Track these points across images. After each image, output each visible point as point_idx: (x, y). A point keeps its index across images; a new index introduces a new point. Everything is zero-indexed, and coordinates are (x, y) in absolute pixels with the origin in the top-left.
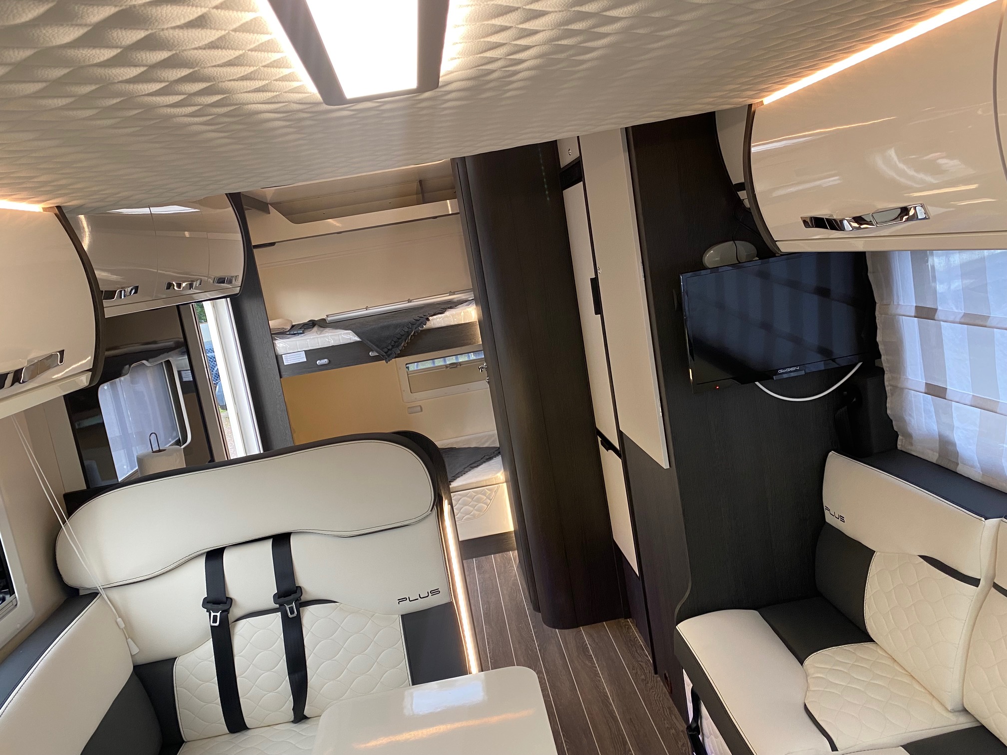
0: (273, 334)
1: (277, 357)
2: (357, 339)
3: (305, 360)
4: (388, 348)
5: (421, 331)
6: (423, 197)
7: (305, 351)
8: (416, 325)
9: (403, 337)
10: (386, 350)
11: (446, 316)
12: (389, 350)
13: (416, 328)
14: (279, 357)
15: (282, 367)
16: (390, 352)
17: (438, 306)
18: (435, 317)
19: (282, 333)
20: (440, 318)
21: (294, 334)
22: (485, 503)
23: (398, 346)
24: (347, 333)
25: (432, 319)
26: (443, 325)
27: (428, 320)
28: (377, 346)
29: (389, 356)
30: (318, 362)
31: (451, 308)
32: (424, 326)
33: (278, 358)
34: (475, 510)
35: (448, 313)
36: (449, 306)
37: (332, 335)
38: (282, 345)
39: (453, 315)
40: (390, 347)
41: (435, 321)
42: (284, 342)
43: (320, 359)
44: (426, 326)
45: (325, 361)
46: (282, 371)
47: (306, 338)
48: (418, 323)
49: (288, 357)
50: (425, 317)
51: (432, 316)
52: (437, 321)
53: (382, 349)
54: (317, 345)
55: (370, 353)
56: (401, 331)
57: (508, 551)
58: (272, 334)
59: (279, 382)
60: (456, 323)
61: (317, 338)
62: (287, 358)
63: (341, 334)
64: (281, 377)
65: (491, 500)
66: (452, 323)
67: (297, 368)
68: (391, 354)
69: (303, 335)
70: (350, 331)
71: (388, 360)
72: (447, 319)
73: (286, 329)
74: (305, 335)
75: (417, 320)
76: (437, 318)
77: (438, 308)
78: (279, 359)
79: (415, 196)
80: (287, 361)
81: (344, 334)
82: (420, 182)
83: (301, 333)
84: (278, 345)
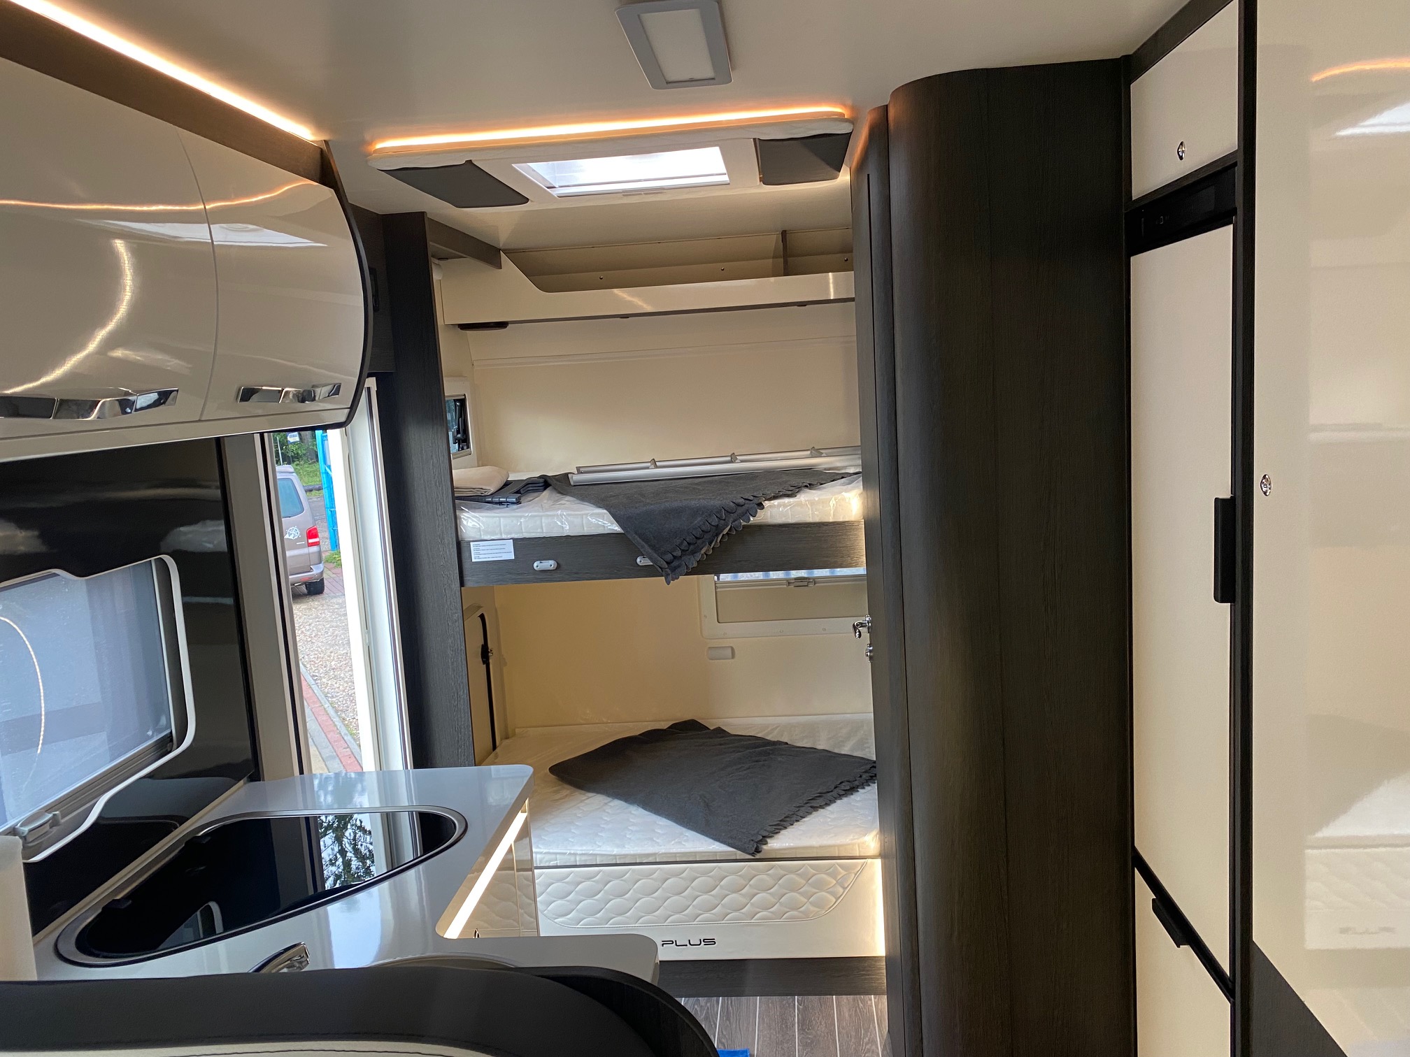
0: (460, 498)
1: (459, 544)
2: (617, 528)
3: (512, 557)
4: (675, 554)
5: (744, 527)
6: (786, 262)
7: (514, 540)
8: (736, 515)
9: (707, 536)
10: (669, 557)
11: (800, 504)
12: (675, 557)
13: (734, 521)
14: (463, 545)
15: (466, 566)
16: (675, 563)
17: (785, 478)
18: (776, 502)
19: (478, 499)
20: (785, 506)
21: (500, 503)
22: (833, 894)
23: (693, 553)
24: (598, 515)
25: (770, 506)
26: (791, 520)
27: (761, 506)
28: (653, 547)
29: (674, 570)
30: (535, 564)
31: (810, 486)
32: (752, 519)
33: (461, 547)
34: (810, 903)
35: (805, 497)
36: (807, 482)
37: (569, 515)
38: (472, 522)
39: (812, 503)
40: (678, 553)
41: (774, 510)
42: (476, 517)
43: (541, 559)
44: (755, 518)
45: (550, 564)
46: (466, 572)
47: (519, 514)
48: (740, 510)
49: (481, 548)
50: (756, 501)
51: (770, 499)
52: (778, 511)
53: (661, 555)
54: (539, 530)
55: (638, 560)
56: (704, 524)
57: (868, 993)
58: (454, 498)
59: (458, 594)
60: (817, 520)
61: (542, 516)
62: (478, 550)
63: (587, 514)
64: (462, 584)
65: (845, 888)
66: (810, 520)
67: (495, 568)
68: (679, 566)
69: (515, 506)
70: (605, 511)
71: (670, 577)
72: (799, 508)
73: (486, 490)
74: (521, 507)
75: (738, 505)
76: (779, 506)
77: (786, 482)
78: (464, 550)
79: (771, 260)
80: (479, 554)
81: (592, 515)
82: (784, 233)
83: (513, 503)
84: (465, 522)
